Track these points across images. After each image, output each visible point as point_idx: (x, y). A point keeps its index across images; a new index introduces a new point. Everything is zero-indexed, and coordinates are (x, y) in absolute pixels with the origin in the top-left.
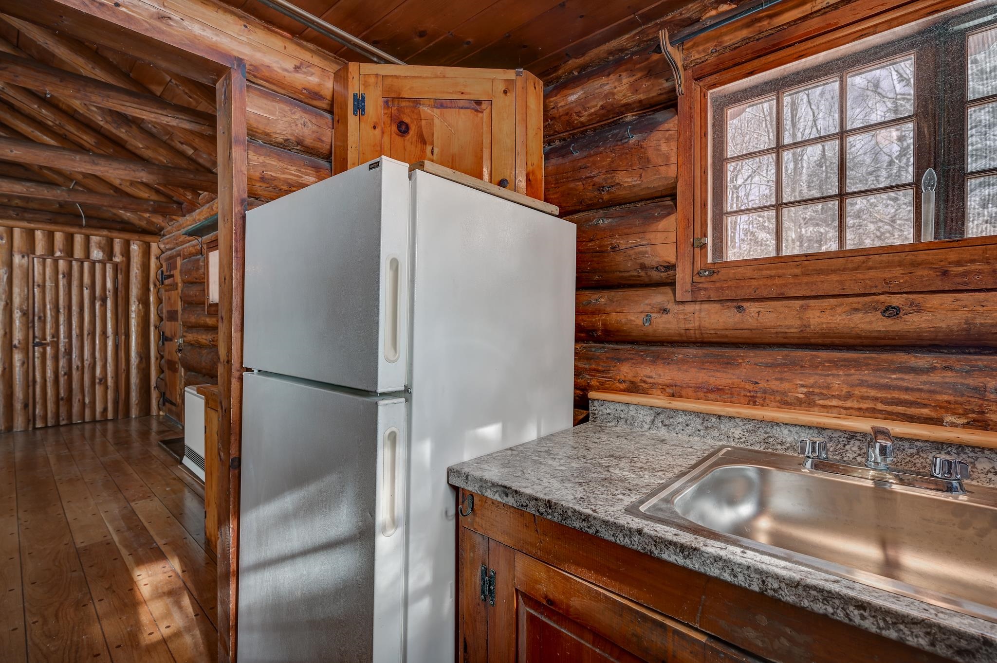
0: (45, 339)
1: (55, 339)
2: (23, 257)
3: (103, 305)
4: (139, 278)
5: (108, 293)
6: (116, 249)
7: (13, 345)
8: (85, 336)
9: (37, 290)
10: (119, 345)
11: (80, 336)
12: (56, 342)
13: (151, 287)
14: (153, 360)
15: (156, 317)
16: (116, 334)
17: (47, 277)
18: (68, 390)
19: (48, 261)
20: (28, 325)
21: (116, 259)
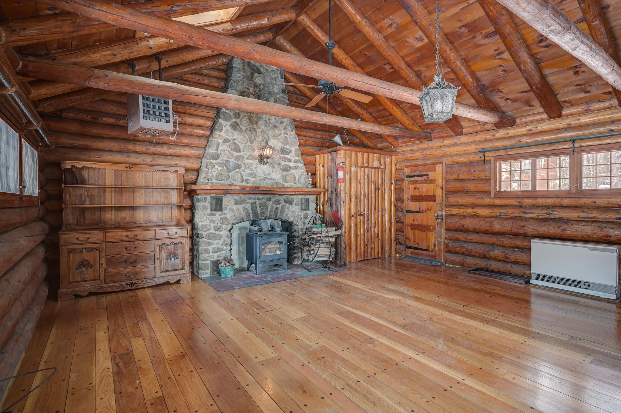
0: (361, 212)
2: (355, 167)
3: (378, 193)
4: (390, 177)
5: (379, 186)
6: (382, 161)
7: (351, 215)
8: (373, 210)
9: (359, 185)
10: (383, 216)
11: (371, 210)
12: (364, 213)
13: (393, 181)
14: (393, 224)
15: (395, 200)
16: (382, 209)
17: (362, 178)
18: (368, 241)
19: (363, 169)
20: (357, 204)
21: (382, 167)
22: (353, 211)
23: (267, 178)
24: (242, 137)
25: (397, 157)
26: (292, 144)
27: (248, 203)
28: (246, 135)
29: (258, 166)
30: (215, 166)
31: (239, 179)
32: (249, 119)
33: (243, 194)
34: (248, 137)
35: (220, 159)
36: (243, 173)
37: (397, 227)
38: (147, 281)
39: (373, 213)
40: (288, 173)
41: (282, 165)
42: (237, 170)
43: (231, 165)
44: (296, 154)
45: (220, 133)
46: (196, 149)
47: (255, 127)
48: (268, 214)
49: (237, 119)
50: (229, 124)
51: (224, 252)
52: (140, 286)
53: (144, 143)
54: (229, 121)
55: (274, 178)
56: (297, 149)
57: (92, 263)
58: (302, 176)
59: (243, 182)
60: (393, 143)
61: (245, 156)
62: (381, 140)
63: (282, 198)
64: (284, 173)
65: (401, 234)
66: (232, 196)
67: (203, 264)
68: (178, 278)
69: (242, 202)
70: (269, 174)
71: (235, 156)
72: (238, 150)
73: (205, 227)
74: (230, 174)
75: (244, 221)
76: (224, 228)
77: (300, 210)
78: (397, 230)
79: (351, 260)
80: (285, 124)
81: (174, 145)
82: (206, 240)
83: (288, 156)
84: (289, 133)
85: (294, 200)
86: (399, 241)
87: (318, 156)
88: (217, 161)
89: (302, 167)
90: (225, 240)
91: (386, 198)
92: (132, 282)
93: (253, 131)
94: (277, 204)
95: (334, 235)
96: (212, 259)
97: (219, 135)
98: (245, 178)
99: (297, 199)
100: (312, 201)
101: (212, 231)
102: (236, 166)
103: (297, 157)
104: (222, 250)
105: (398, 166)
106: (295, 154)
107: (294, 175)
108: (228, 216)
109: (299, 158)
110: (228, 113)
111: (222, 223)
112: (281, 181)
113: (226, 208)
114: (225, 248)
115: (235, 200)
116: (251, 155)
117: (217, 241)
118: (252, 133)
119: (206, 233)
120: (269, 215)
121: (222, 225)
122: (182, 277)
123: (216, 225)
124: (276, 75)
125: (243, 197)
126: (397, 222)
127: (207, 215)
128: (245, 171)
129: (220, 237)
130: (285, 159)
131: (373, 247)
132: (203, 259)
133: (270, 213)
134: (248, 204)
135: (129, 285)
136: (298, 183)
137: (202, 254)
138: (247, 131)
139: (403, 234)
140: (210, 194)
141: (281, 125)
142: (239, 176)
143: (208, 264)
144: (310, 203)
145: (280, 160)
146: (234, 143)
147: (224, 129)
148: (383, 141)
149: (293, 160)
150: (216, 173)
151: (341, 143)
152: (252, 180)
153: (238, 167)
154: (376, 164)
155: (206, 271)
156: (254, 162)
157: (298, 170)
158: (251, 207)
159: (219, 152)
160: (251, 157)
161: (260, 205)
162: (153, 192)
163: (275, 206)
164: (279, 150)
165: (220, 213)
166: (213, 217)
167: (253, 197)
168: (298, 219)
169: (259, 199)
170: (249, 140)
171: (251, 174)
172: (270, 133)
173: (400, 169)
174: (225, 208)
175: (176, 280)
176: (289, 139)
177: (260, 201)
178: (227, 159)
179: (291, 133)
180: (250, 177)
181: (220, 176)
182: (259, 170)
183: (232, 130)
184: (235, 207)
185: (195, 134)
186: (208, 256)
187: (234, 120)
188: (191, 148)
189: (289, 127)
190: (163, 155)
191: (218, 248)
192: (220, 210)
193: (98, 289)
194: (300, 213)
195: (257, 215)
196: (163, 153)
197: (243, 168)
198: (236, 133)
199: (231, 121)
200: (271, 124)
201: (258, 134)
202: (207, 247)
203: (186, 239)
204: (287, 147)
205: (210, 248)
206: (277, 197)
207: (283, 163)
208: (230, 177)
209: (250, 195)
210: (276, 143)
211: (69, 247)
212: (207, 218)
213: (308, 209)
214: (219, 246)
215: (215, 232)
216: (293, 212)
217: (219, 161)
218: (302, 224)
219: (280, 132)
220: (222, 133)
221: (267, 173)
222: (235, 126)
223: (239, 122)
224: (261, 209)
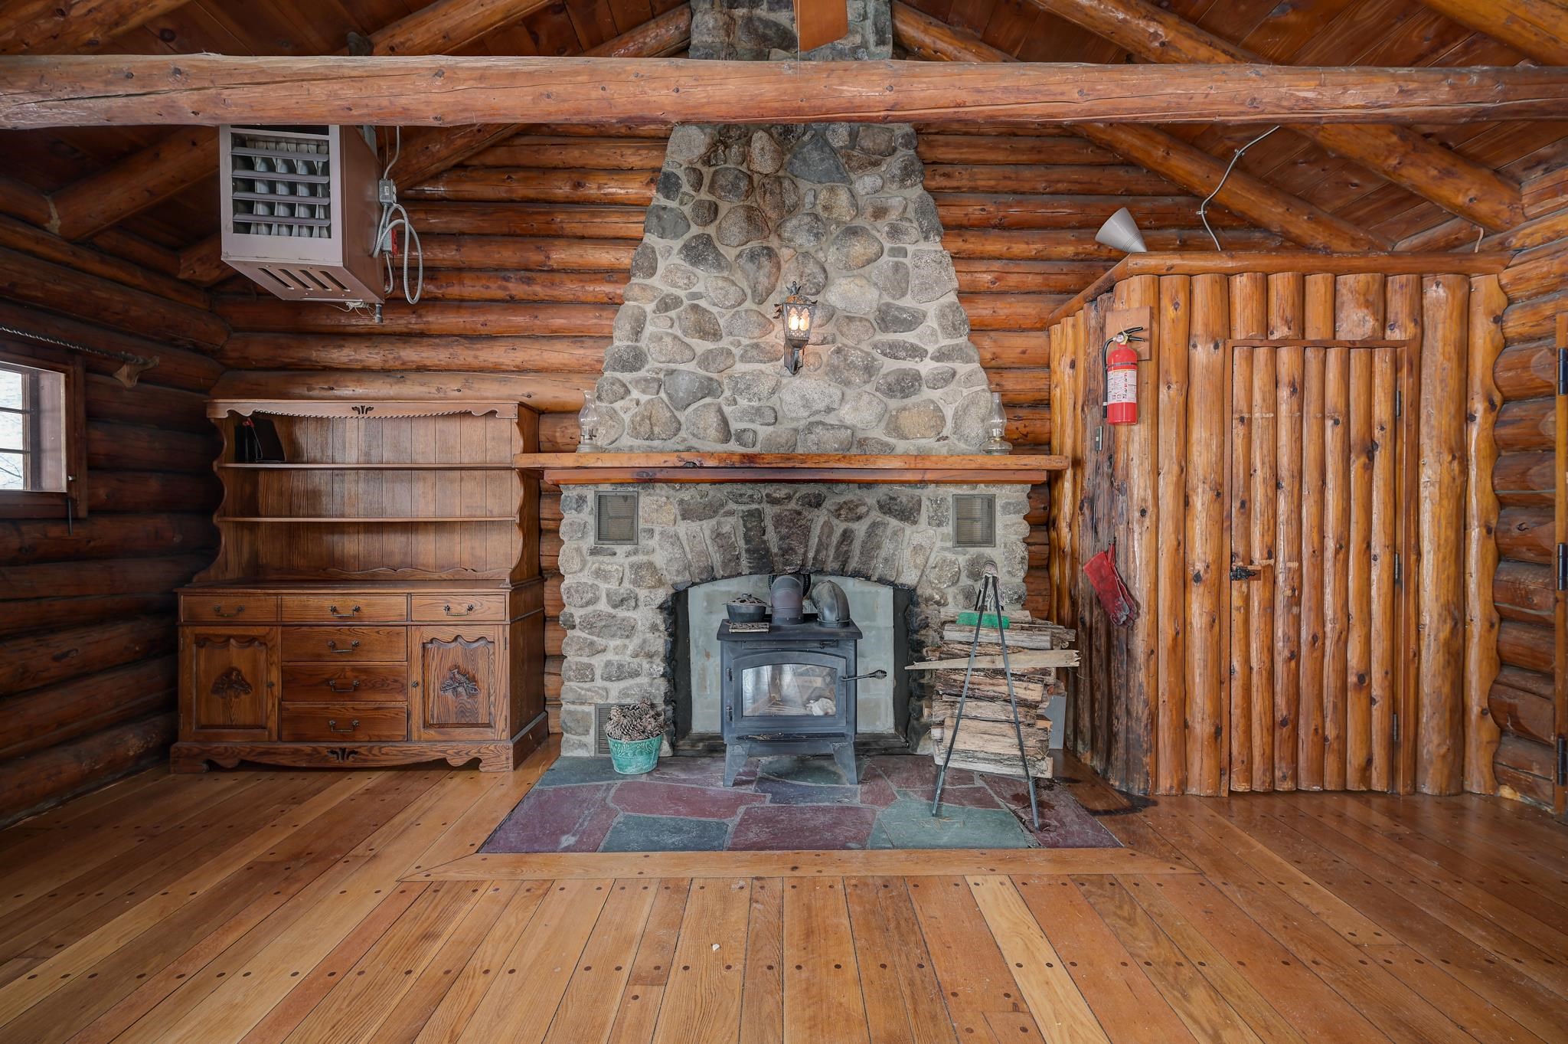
0: (1251, 563)
1: (1272, 562)
2: (1216, 347)
3: (1369, 467)
4: (1453, 384)
5: (1377, 433)
6: (1398, 305)
7: (1191, 573)
8: (1329, 553)
9: (1239, 430)
10: (1402, 582)
11: (1319, 552)
12: (1272, 569)
13: (1478, 407)
14: (1476, 628)
15: (1490, 500)
16: (1393, 548)
17: (1257, 397)
18: (1295, 699)
19: (1261, 354)
20: (1222, 524)
21: (1395, 335)
22: (1200, 554)
23: (821, 423)
24: (720, 283)
25: (1506, 277)
26: (925, 288)
27: (731, 513)
28: (738, 277)
29: (785, 381)
30: (628, 392)
31: (713, 433)
32: (749, 219)
33: (713, 482)
34: (745, 285)
35: (647, 367)
36: (727, 410)
37: (1506, 649)
38: (384, 751)
39: (1329, 565)
40: (908, 401)
41: (883, 371)
42: (708, 400)
43: (683, 384)
44: (943, 328)
45: (648, 281)
46: (589, 342)
47: (774, 242)
48: (811, 555)
49: (705, 224)
50: (677, 244)
51: (643, 680)
52: (365, 761)
53: (444, 341)
54: (676, 236)
55: (848, 422)
56: (950, 306)
57: (249, 680)
58: (973, 410)
59: (727, 441)
60: (1483, 208)
61: (737, 352)
62: (1409, 213)
63: (871, 498)
64: (894, 404)
65: (1533, 685)
66: (672, 492)
67: (570, 713)
68: (474, 754)
69: (711, 510)
70: (829, 410)
71: (699, 351)
72: (708, 330)
73: (577, 591)
74: (682, 416)
75: (714, 579)
76: (641, 598)
77: (949, 544)
78: (1502, 661)
79: (1183, 783)
80: (893, 216)
81: (529, 337)
82: (584, 635)
83: (909, 337)
84: (910, 249)
85: (925, 503)
86: (1516, 723)
87: (1057, 327)
88: (635, 375)
89: (970, 375)
90: (644, 641)
91: (1424, 492)
92: (344, 745)
93: (764, 260)
94: (847, 520)
95: (1035, 671)
96: (600, 702)
97: (644, 288)
98: (735, 426)
99: (938, 503)
100: (1006, 508)
101: (603, 606)
102: (701, 387)
103: (950, 336)
104: (636, 674)
105: (1515, 324)
106: (940, 325)
107: (938, 409)
108: (659, 559)
109: (963, 340)
110: (672, 210)
111: (635, 582)
112: (878, 433)
113: (651, 532)
114: (646, 666)
115: (681, 502)
116: (756, 346)
117: (618, 642)
118: (759, 267)
119: (582, 612)
120: (815, 558)
121: (637, 590)
122: (486, 753)
123: (613, 585)
124: (858, 39)
125: (711, 493)
126: (1502, 617)
127: (585, 551)
128: (735, 402)
129: (629, 631)
130: (893, 351)
131: (1331, 731)
132: (570, 696)
133: (817, 552)
134: (732, 520)
135: (335, 753)
136: (953, 439)
137: (569, 680)
138: (742, 261)
139: (1546, 690)
140: (596, 483)
141: (879, 223)
142: (713, 420)
143: (588, 714)
144: (998, 514)
145: (877, 354)
146: (695, 308)
147: (662, 265)
148: (1422, 216)
149: (931, 349)
150: (631, 413)
151: (1138, 246)
152: (764, 432)
153: (709, 388)
154: (1356, 323)
155: (583, 738)
156: (767, 368)
157: (952, 386)
158: (741, 530)
159: (643, 344)
160: (755, 353)
161: (778, 521)
162: (462, 479)
163: (840, 527)
164: (871, 318)
165: (629, 548)
166: (607, 559)
167: (750, 492)
168: (939, 578)
169: (773, 501)
170: (749, 292)
171: (758, 411)
172: (831, 256)
173: (1530, 339)
174: (645, 531)
175: (467, 759)
176: (913, 272)
177: (777, 509)
178: (672, 366)
179: (924, 246)
180: (752, 421)
181: (645, 426)
182: (787, 397)
183: (687, 266)
184: (684, 528)
185: (591, 298)
186: (588, 690)
187: (695, 230)
188: (575, 342)
189: (916, 224)
190: (496, 370)
191: (620, 666)
192: (630, 537)
193: (262, 754)
194: (950, 556)
195: (763, 557)
196: (496, 364)
197: (727, 393)
198: (700, 271)
199: (687, 236)
200: (838, 224)
201: (785, 266)
202: (585, 660)
203: (501, 628)
204: (908, 302)
205: (598, 662)
206: (851, 495)
207: (889, 365)
208: (684, 427)
209: (739, 486)
210: (857, 291)
211: (200, 630)
212: (584, 563)
213: (989, 540)
214: (627, 658)
215: (611, 610)
216: (918, 549)
217: (642, 373)
218: (960, 597)
219: (875, 248)
220: (655, 281)
221: (821, 406)
222: (700, 252)
223: (713, 234)
224: (782, 538)
